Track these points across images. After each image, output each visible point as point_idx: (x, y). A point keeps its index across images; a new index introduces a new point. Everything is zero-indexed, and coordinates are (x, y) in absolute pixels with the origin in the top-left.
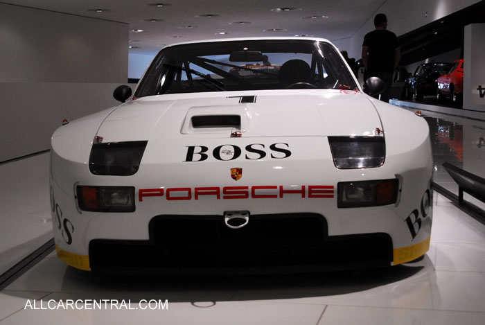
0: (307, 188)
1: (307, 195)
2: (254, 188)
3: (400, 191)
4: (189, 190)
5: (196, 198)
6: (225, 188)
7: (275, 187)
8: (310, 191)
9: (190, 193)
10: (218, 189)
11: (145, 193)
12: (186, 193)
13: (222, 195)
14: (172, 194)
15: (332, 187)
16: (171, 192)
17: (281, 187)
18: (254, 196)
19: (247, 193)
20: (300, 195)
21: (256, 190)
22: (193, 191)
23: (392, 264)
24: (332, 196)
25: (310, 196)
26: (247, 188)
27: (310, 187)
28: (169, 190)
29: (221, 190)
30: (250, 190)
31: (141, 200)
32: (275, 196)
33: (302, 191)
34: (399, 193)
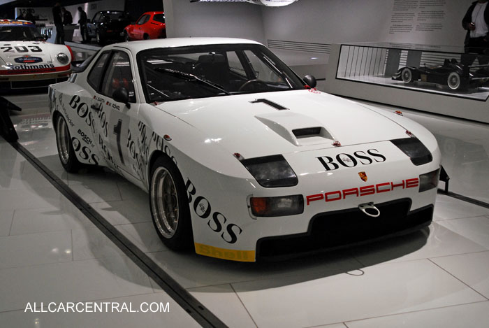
0: (405, 182)
1: (405, 186)
2: (377, 186)
4: (339, 192)
5: (344, 198)
6: (361, 188)
7: (388, 184)
8: (407, 184)
9: (340, 195)
10: (356, 189)
11: (311, 199)
12: (337, 195)
13: (360, 193)
14: (329, 197)
15: (417, 179)
16: (328, 196)
17: (392, 183)
18: (378, 192)
19: (374, 190)
20: (402, 187)
21: (379, 187)
22: (342, 193)
24: (417, 185)
25: (407, 187)
26: (373, 186)
27: (407, 181)
28: (326, 194)
29: (359, 190)
30: (375, 188)
31: (308, 204)
32: (389, 190)
33: (403, 185)
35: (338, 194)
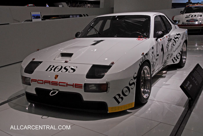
0: (74, 84)
1: (74, 87)
2: (59, 82)
3: (109, 87)
4: (43, 81)
6: (52, 82)
7: (65, 83)
9: (43, 82)
10: (50, 81)
13: (51, 84)
14: (39, 82)
15: (82, 85)
17: (67, 83)
18: (59, 85)
19: (57, 84)
20: (72, 86)
21: (60, 83)
23: (108, 112)
24: (82, 88)
26: (57, 82)
27: (75, 84)
28: (38, 80)
30: (58, 83)
31: (32, 82)
32: (65, 86)
34: (108, 88)
35: (42, 81)
